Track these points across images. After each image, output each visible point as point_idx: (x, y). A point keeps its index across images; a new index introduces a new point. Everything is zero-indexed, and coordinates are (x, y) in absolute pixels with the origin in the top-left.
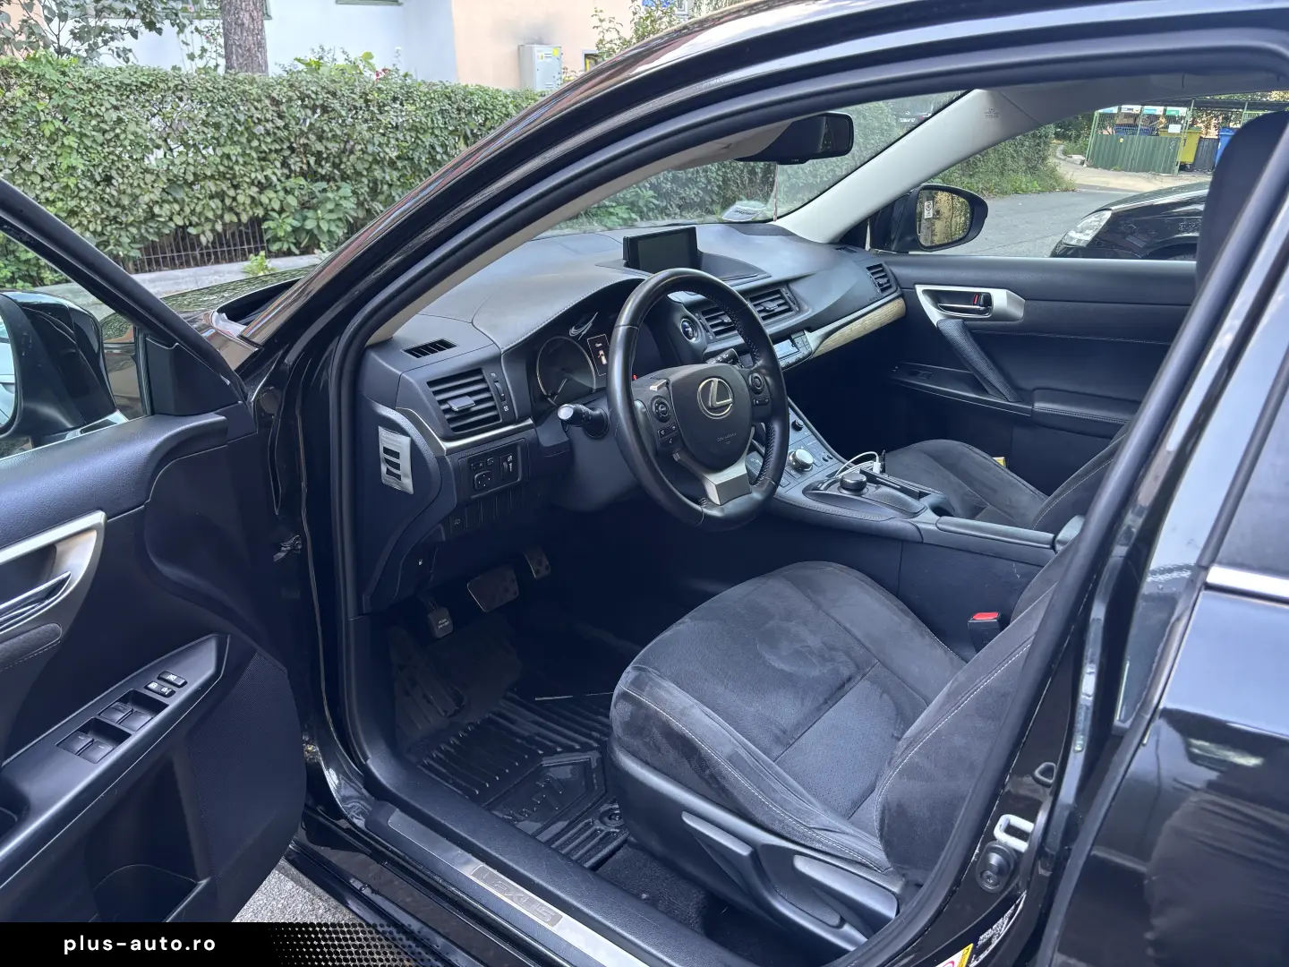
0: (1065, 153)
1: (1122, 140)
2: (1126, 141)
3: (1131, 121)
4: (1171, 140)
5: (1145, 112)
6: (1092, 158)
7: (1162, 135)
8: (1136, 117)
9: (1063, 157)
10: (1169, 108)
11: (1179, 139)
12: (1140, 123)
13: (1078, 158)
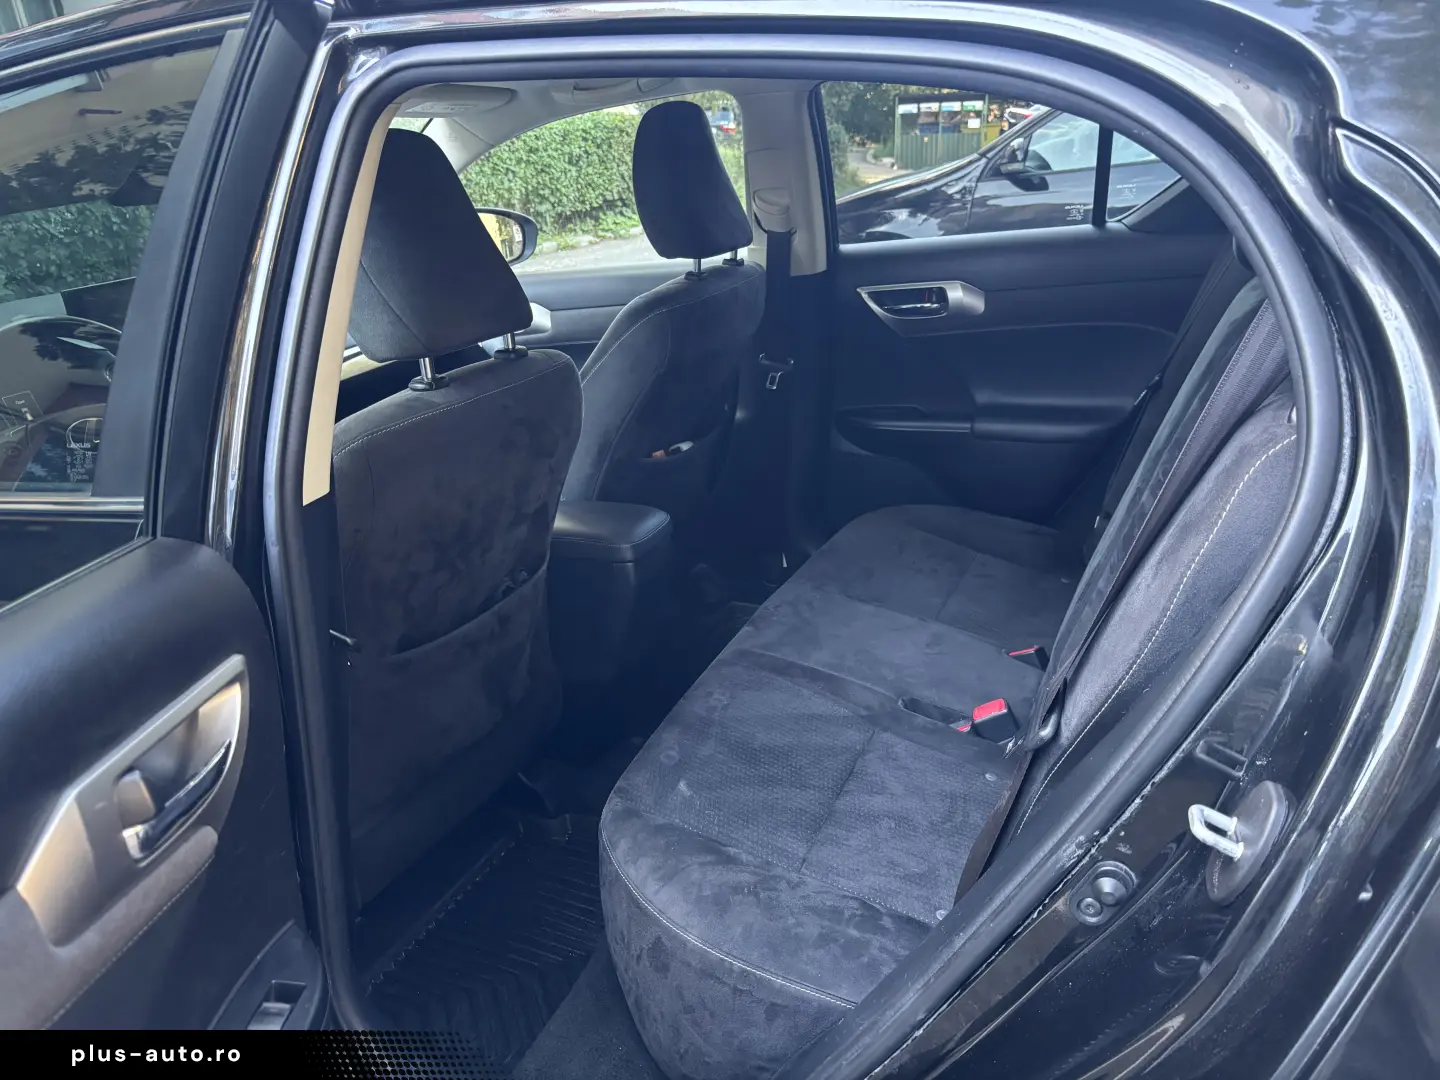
0: (875, 157)
1: (926, 139)
2: (931, 140)
3: (931, 120)
4: (973, 134)
5: (944, 109)
6: (902, 159)
7: (964, 131)
8: (936, 115)
9: (873, 161)
10: (966, 103)
11: (979, 134)
12: (941, 120)
13: (888, 160)
